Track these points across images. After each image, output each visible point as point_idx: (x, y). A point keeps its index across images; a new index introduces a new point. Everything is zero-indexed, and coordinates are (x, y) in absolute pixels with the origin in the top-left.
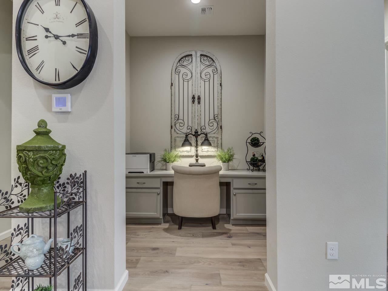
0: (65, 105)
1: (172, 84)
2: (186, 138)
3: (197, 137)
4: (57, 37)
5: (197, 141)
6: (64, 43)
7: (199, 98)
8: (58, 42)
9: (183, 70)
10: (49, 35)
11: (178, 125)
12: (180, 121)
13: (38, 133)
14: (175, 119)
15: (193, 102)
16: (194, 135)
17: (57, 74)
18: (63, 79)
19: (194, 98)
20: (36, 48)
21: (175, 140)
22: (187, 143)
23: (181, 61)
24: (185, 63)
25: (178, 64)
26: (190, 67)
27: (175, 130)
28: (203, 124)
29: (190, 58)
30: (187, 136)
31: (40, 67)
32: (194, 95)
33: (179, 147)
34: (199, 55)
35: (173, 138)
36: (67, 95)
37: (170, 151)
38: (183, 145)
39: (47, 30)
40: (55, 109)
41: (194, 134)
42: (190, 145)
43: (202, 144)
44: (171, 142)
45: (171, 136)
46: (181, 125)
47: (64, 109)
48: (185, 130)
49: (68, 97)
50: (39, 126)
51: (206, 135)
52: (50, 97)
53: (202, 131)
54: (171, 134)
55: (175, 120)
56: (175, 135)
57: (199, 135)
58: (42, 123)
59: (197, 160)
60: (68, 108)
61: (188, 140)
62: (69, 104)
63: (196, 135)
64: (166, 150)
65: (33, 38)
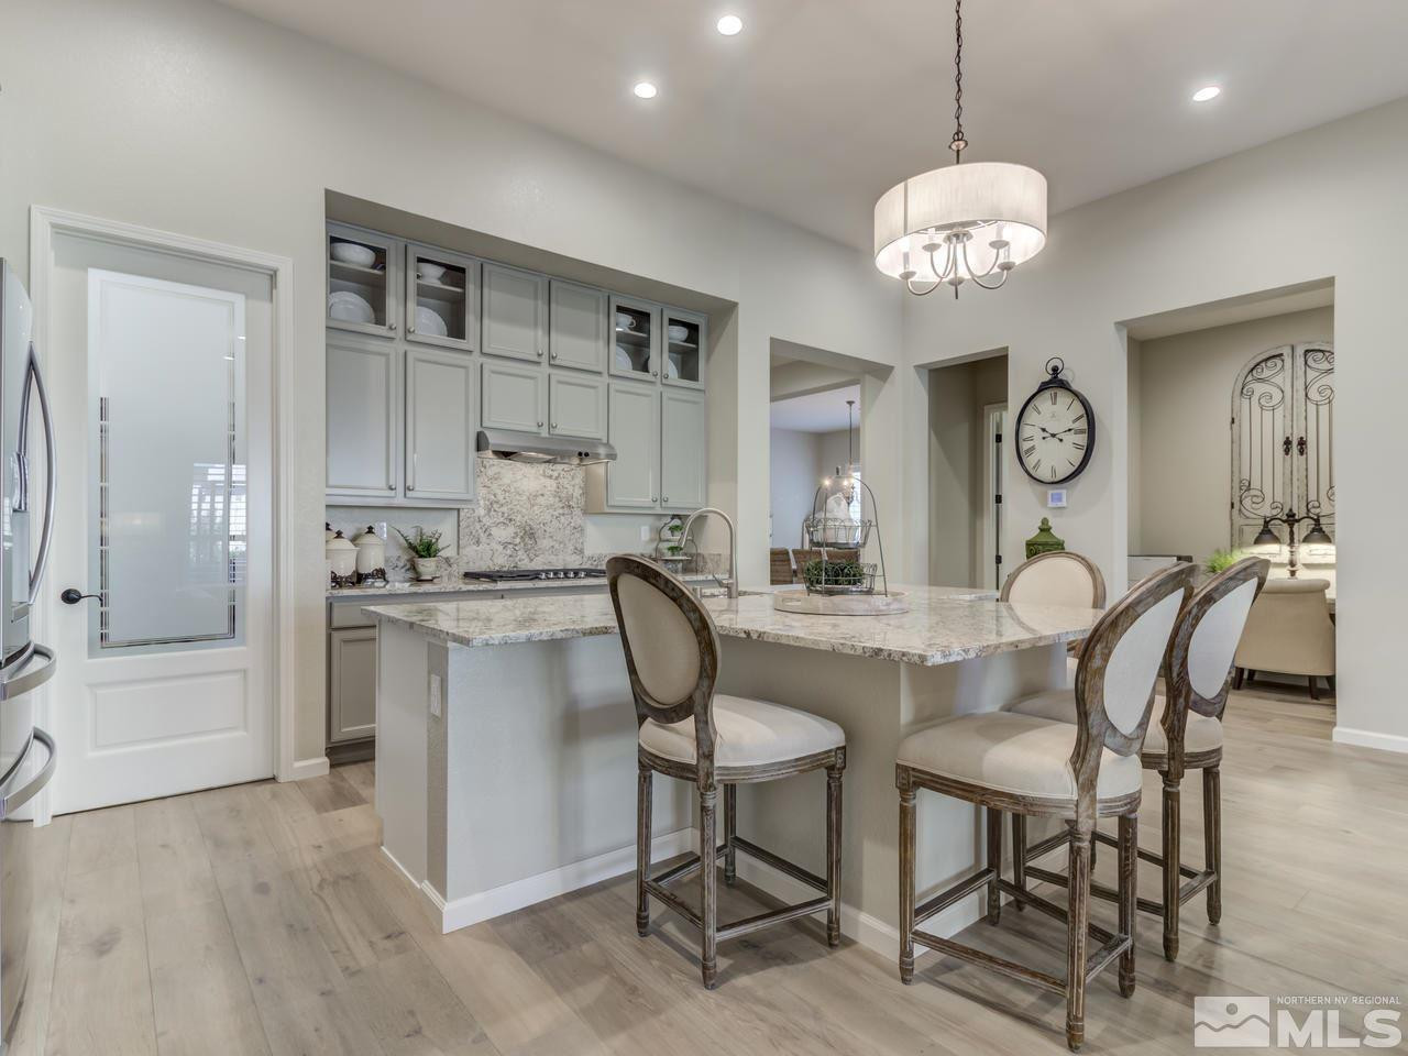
0: (1060, 500)
1: (1233, 419)
2: (1264, 527)
3: (1291, 526)
4: (1053, 435)
5: (1292, 533)
6: (1061, 440)
7: (1302, 443)
8: (1055, 440)
9: (1259, 388)
10: (1045, 435)
11: (1247, 502)
12: (1252, 492)
13: (1042, 530)
14: (1241, 489)
15: (1287, 451)
16: (1284, 522)
17: (1054, 471)
18: (1060, 477)
19: (1288, 443)
20: (1033, 448)
21: (1241, 531)
22: (1268, 536)
23: (1254, 372)
24: (1266, 373)
25: (1250, 378)
26: (1278, 380)
27: (1240, 510)
28: (1312, 496)
29: (1278, 361)
30: (1266, 523)
31: (1037, 465)
32: (1288, 438)
33: (1249, 545)
34: (1300, 351)
35: (1236, 527)
36: (1063, 491)
37: (1228, 551)
38: (1258, 541)
39: (1044, 430)
40: (1050, 504)
41: (1285, 518)
42: (1276, 540)
43: (1306, 540)
44: (1232, 535)
45: (1232, 525)
46: (1255, 499)
47: (1059, 504)
48: (1267, 511)
49: (1064, 492)
50: (1043, 523)
51: (1317, 521)
52: (1046, 493)
53: (1312, 511)
54: (1232, 520)
55: (1243, 489)
56: (1239, 521)
57: (1298, 521)
58: (1045, 521)
59: (1293, 573)
60: (1064, 504)
61: (1270, 532)
62: (1064, 499)
63: (1291, 519)
64: (1218, 551)
65: (1030, 439)
